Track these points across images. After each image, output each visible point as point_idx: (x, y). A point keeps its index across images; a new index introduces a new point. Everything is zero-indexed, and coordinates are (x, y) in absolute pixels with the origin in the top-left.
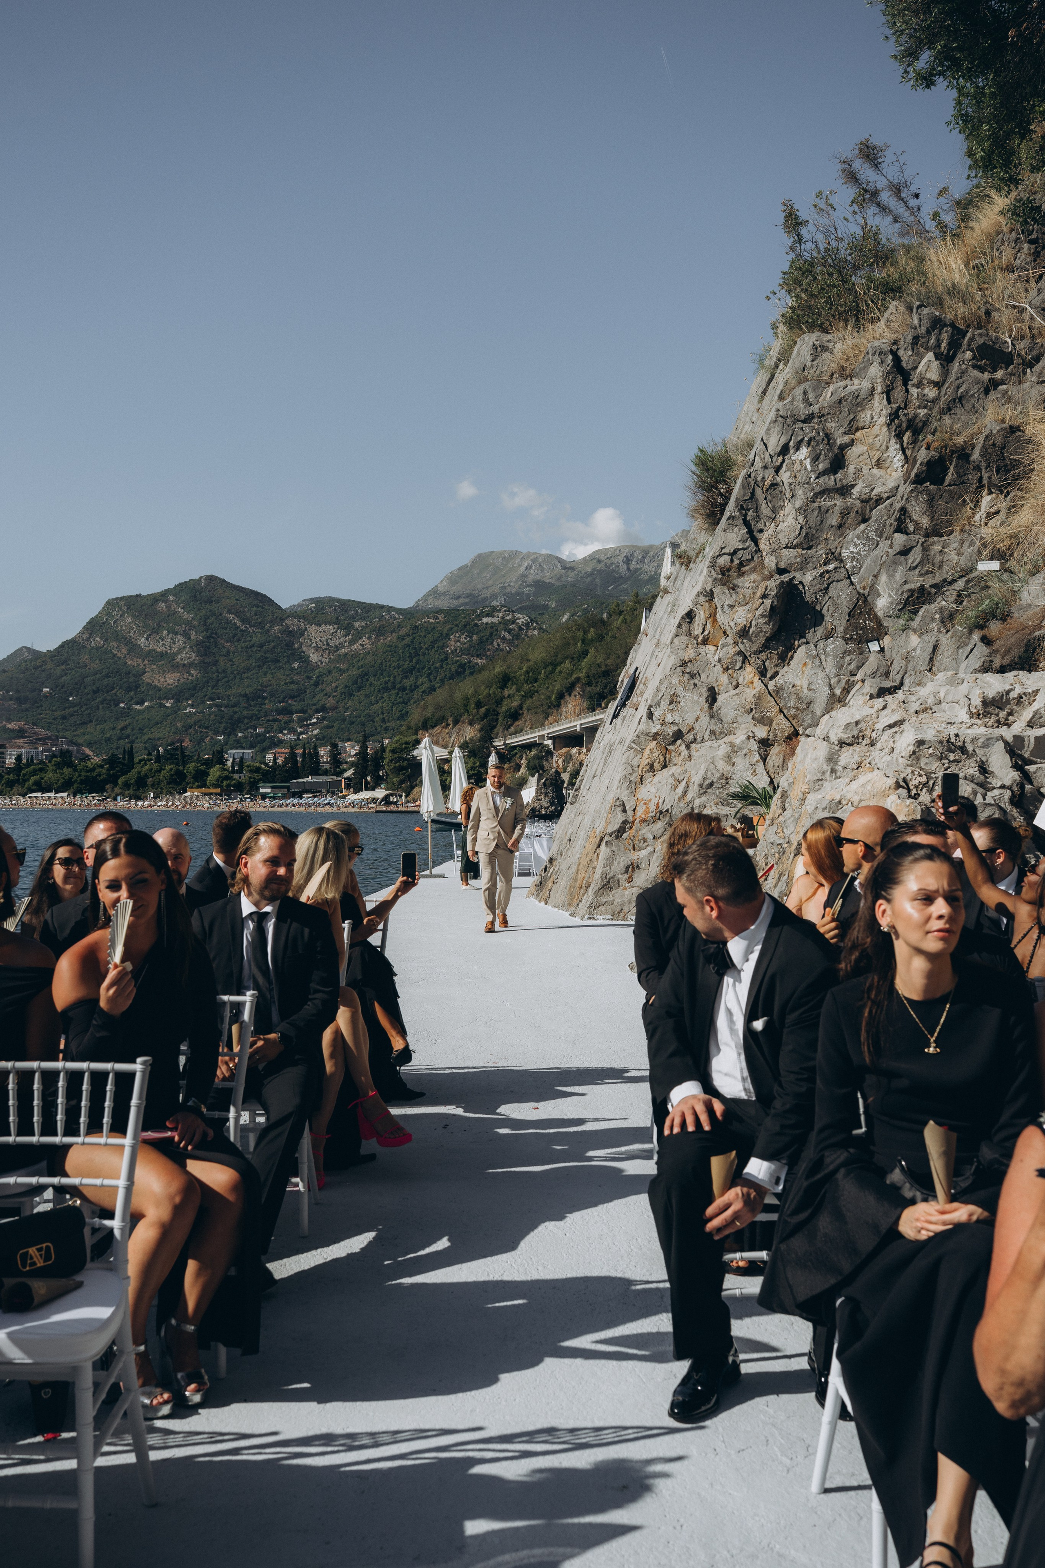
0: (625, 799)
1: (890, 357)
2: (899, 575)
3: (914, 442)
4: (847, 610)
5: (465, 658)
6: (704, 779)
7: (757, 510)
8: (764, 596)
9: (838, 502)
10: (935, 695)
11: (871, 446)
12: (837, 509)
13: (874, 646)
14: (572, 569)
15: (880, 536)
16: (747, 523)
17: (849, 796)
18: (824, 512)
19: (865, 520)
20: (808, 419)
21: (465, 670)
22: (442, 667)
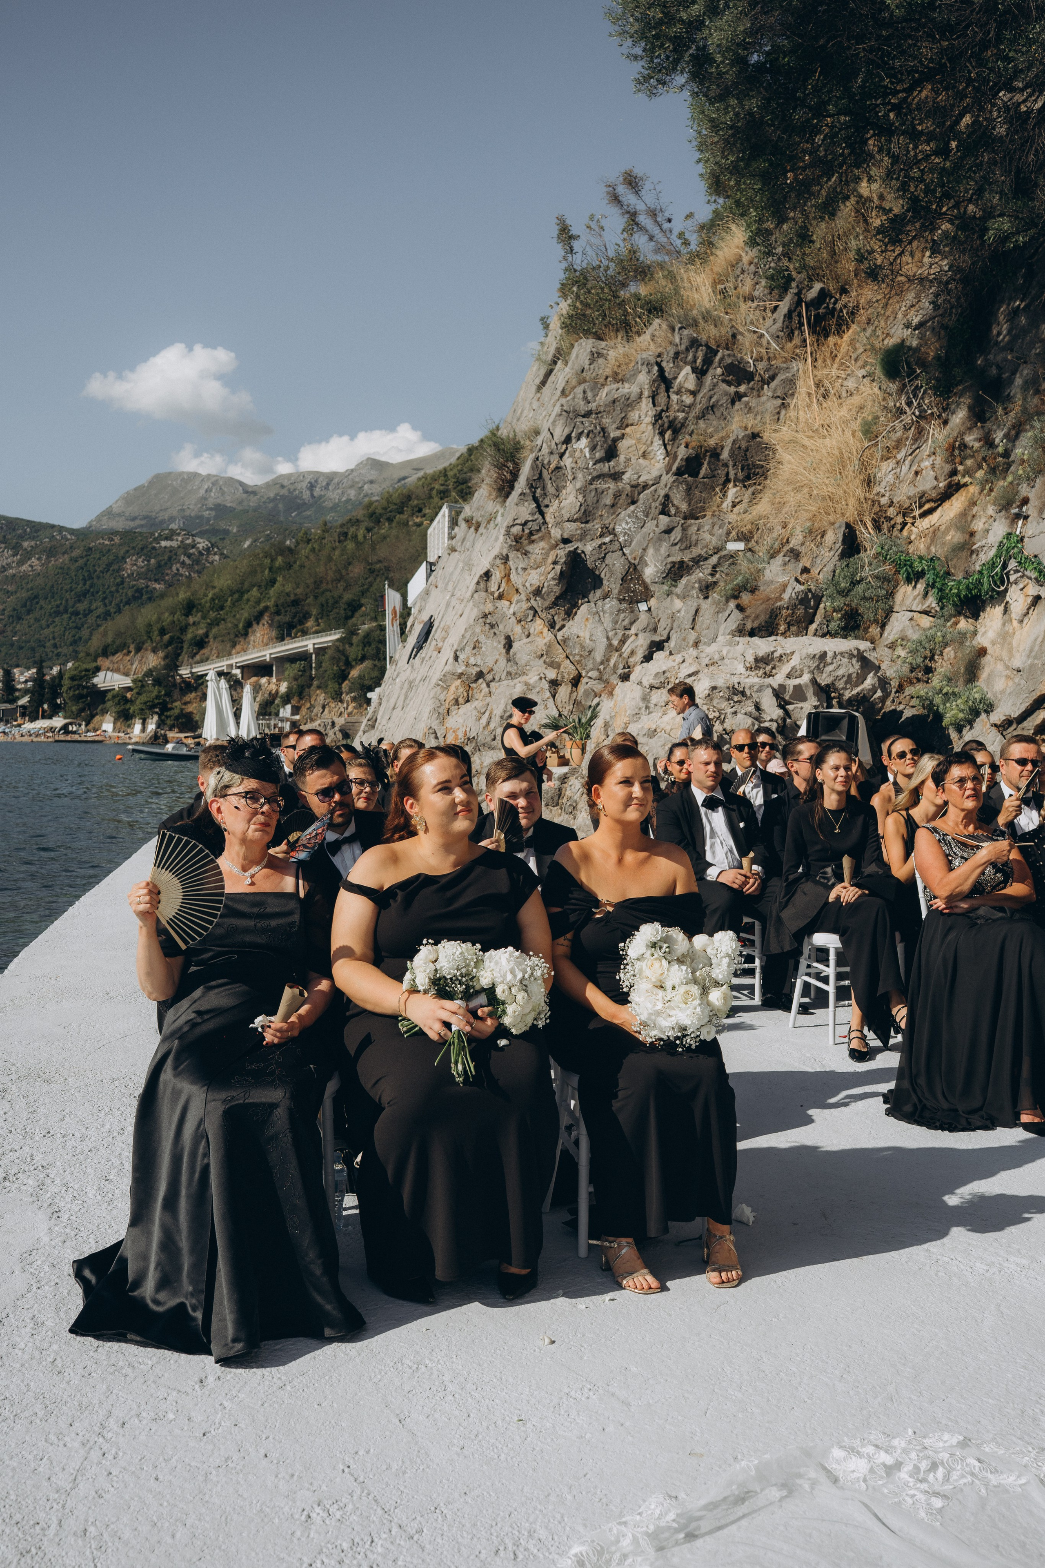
0: (436, 728)
1: (656, 368)
2: (664, 549)
3: (674, 439)
4: (620, 576)
5: (142, 583)
6: (505, 712)
7: (544, 488)
8: (555, 563)
9: (611, 485)
10: (720, 652)
11: (639, 440)
12: (611, 492)
13: (643, 607)
14: (254, 493)
15: (647, 516)
16: (535, 499)
17: (662, 726)
18: (599, 493)
19: (634, 502)
20: (587, 414)
21: (142, 595)
22: (117, 591)
